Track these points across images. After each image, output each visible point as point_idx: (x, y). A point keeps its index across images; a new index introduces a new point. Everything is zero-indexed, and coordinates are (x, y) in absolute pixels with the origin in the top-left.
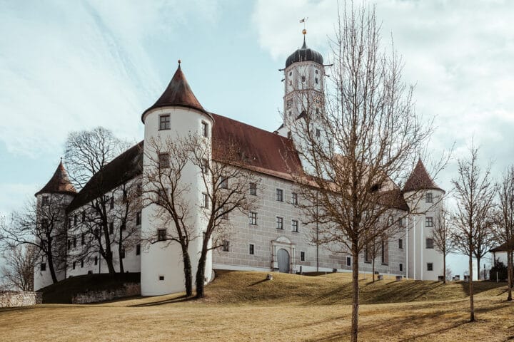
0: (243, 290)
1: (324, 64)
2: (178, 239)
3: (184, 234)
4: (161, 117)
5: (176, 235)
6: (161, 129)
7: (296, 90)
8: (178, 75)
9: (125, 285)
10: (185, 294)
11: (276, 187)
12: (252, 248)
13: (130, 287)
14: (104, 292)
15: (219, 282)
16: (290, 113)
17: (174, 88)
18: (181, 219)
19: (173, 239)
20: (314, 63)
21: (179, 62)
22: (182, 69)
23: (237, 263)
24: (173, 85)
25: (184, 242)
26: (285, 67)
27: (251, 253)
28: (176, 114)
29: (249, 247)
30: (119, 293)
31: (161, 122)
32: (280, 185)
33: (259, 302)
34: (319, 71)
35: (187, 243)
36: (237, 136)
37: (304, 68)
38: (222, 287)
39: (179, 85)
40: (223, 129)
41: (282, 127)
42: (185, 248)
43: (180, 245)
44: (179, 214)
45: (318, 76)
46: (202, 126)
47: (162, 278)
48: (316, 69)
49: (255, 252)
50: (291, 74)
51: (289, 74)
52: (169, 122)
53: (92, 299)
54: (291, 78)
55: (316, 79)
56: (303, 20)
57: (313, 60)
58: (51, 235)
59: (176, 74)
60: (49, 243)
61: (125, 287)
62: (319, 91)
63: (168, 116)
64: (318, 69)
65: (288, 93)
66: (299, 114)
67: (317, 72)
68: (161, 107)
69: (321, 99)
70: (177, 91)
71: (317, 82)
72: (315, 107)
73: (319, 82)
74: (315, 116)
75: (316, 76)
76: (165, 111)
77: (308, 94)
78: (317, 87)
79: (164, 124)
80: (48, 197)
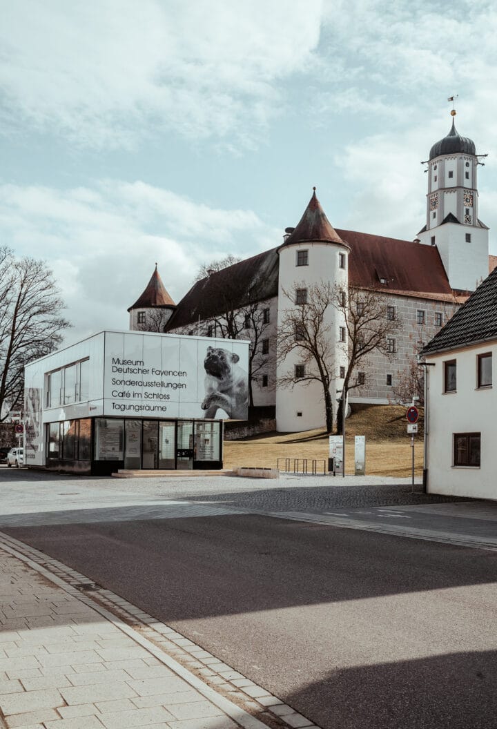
0: (382, 427)
1: (477, 154)
2: (320, 378)
3: (325, 374)
4: (299, 252)
5: (318, 374)
6: (299, 265)
7: (443, 189)
8: (314, 204)
9: (261, 421)
10: (326, 430)
11: (417, 309)
12: (389, 378)
13: (266, 423)
14: (246, 429)
15: (356, 418)
16: (435, 214)
17: (310, 220)
18: (322, 357)
19: (315, 378)
20: (463, 155)
21: (314, 189)
22: (318, 197)
23: (374, 396)
24: (308, 216)
25: (326, 381)
26: (428, 159)
27: (388, 384)
28: (313, 249)
29: (386, 377)
30: (257, 430)
31: (299, 258)
32: (421, 305)
33: (398, 439)
34: (470, 163)
35: (329, 383)
36: (372, 253)
37: (451, 163)
38: (360, 424)
39: (314, 215)
41: (424, 230)
42: (326, 387)
43: (322, 384)
44: (320, 353)
45: (469, 169)
46: (339, 258)
47: (300, 414)
48: (465, 161)
49: (392, 383)
50: (435, 168)
51: (433, 167)
52: (307, 257)
53: (237, 436)
54: (436, 173)
55: (467, 174)
56: (452, 99)
57: (463, 152)
59: (310, 203)
61: (262, 424)
62: (470, 187)
63: (306, 252)
64: (469, 161)
65: (432, 191)
66: (445, 216)
67: (467, 165)
68: (299, 243)
69: (472, 196)
70: (313, 223)
71: (467, 177)
72: (465, 208)
73: (470, 176)
74: (465, 219)
75: (466, 169)
76: (303, 247)
77: (456, 193)
78: (467, 183)
79: (302, 259)
80: (144, 312)
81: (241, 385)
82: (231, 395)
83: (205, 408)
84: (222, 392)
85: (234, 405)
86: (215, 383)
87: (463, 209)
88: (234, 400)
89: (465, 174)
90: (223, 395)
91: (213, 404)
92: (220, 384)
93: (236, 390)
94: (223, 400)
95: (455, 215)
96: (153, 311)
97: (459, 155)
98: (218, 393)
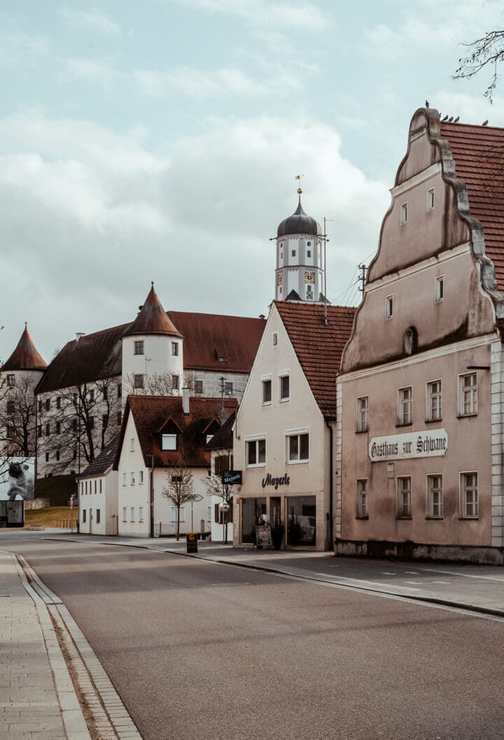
4: (136, 342)
6: (136, 354)
7: (287, 267)
8: (151, 298)
16: (281, 289)
20: (305, 236)
21: (152, 283)
22: (156, 291)
24: (146, 309)
26: (276, 236)
28: (148, 341)
31: (136, 347)
34: (312, 242)
36: (214, 333)
37: (294, 242)
39: (151, 308)
40: (200, 330)
45: (311, 248)
48: (307, 241)
50: (282, 246)
51: (280, 244)
52: (142, 347)
54: (282, 250)
55: (309, 252)
56: (298, 177)
57: (304, 232)
58: (28, 428)
59: (149, 296)
60: (25, 437)
62: (312, 265)
63: (141, 342)
64: (310, 241)
65: (280, 267)
66: (289, 293)
67: (309, 244)
68: (136, 335)
69: (314, 274)
70: (149, 316)
71: (309, 256)
72: (306, 285)
73: (312, 254)
74: (306, 295)
75: (307, 248)
76: (140, 338)
77: (298, 271)
78: (309, 262)
79: (139, 350)
80: (14, 375)
81: (30, 481)
82: (24, 487)
83: (9, 495)
84: (19, 486)
85: (26, 492)
86: (14, 481)
87: (304, 286)
88: (26, 490)
89: (306, 253)
90: (20, 488)
91: (14, 492)
92: (18, 482)
93: (27, 484)
94: (20, 490)
95: (297, 292)
96: (25, 374)
97: (300, 236)
98: (17, 486)
